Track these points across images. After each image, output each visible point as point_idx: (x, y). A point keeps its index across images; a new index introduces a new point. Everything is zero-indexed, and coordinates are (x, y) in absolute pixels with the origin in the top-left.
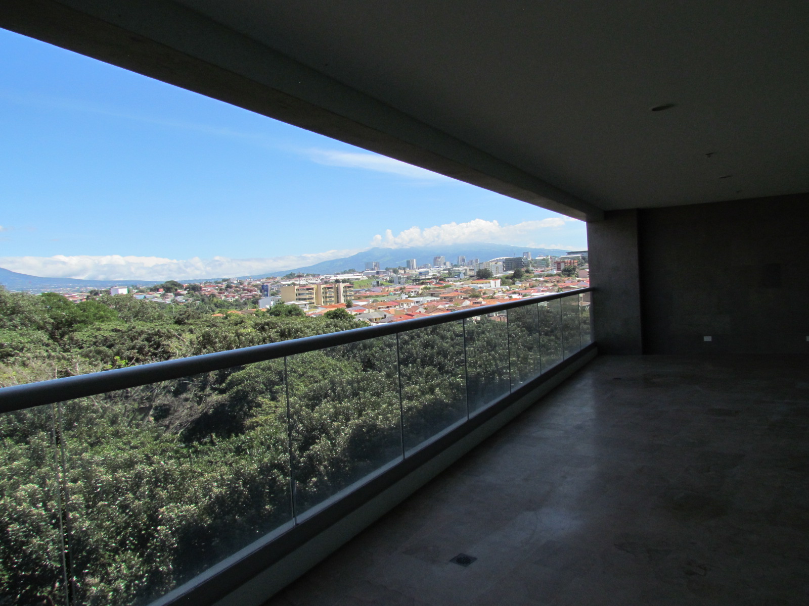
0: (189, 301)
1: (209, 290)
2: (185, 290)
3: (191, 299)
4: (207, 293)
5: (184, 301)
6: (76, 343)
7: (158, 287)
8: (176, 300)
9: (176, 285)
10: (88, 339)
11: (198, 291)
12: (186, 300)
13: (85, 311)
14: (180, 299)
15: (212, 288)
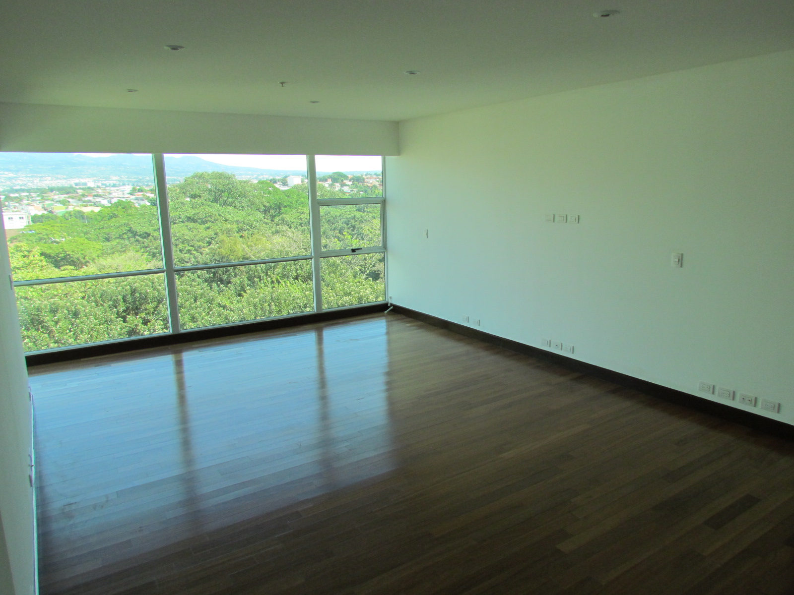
0: (354, 192)
1: (371, 182)
2: (350, 181)
3: (355, 189)
4: (369, 185)
5: (350, 191)
6: (286, 224)
7: (326, 178)
8: (343, 190)
9: (342, 177)
10: (295, 220)
11: (361, 182)
12: (351, 191)
13: (288, 197)
14: (346, 189)
15: (374, 180)
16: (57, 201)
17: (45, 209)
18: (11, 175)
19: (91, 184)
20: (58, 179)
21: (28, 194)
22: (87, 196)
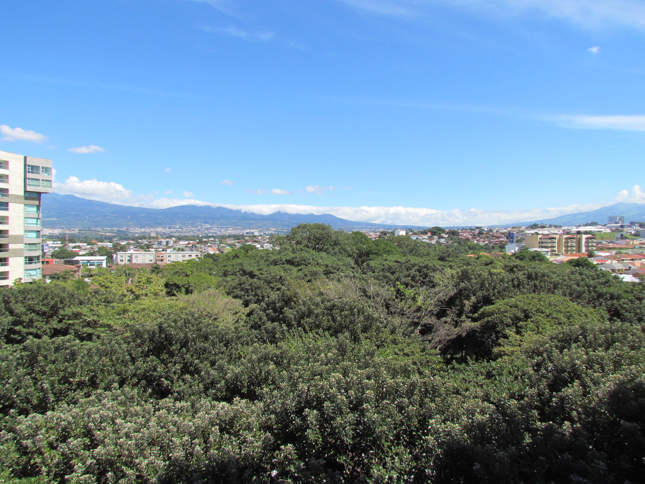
0: (449, 243)
1: (465, 235)
2: (446, 234)
3: (450, 241)
4: (463, 238)
5: (445, 242)
6: (371, 269)
7: (427, 231)
8: (440, 242)
9: (440, 230)
10: (379, 266)
11: (456, 235)
12: (447, 242)
13: (377, 246)
14: (442, 241)
15: (467, 234)
16: (229, 245)
17: (219, 250)
18: (209, 226)
19: (257, 234)
20: (236, 229)
21: (213, 239)
22: (249, 241)
